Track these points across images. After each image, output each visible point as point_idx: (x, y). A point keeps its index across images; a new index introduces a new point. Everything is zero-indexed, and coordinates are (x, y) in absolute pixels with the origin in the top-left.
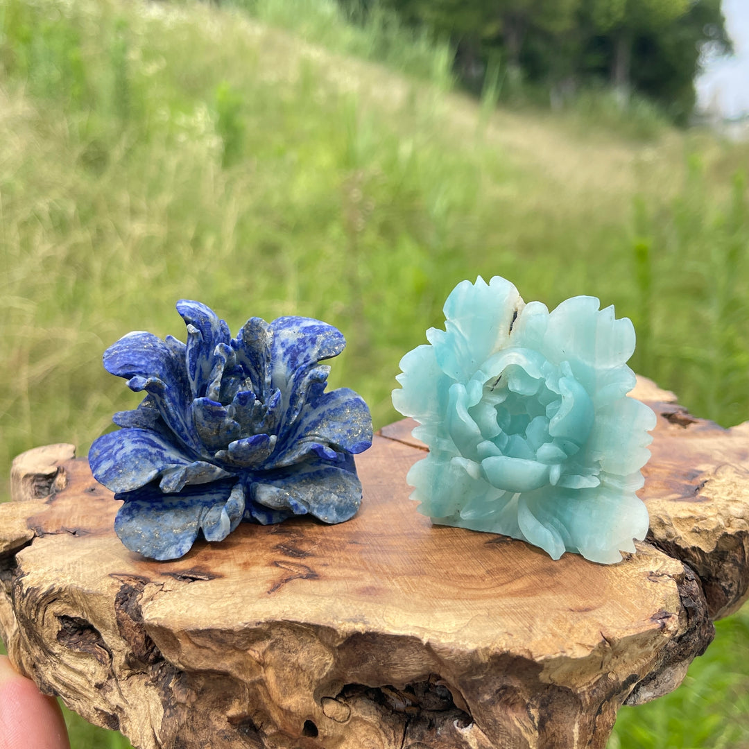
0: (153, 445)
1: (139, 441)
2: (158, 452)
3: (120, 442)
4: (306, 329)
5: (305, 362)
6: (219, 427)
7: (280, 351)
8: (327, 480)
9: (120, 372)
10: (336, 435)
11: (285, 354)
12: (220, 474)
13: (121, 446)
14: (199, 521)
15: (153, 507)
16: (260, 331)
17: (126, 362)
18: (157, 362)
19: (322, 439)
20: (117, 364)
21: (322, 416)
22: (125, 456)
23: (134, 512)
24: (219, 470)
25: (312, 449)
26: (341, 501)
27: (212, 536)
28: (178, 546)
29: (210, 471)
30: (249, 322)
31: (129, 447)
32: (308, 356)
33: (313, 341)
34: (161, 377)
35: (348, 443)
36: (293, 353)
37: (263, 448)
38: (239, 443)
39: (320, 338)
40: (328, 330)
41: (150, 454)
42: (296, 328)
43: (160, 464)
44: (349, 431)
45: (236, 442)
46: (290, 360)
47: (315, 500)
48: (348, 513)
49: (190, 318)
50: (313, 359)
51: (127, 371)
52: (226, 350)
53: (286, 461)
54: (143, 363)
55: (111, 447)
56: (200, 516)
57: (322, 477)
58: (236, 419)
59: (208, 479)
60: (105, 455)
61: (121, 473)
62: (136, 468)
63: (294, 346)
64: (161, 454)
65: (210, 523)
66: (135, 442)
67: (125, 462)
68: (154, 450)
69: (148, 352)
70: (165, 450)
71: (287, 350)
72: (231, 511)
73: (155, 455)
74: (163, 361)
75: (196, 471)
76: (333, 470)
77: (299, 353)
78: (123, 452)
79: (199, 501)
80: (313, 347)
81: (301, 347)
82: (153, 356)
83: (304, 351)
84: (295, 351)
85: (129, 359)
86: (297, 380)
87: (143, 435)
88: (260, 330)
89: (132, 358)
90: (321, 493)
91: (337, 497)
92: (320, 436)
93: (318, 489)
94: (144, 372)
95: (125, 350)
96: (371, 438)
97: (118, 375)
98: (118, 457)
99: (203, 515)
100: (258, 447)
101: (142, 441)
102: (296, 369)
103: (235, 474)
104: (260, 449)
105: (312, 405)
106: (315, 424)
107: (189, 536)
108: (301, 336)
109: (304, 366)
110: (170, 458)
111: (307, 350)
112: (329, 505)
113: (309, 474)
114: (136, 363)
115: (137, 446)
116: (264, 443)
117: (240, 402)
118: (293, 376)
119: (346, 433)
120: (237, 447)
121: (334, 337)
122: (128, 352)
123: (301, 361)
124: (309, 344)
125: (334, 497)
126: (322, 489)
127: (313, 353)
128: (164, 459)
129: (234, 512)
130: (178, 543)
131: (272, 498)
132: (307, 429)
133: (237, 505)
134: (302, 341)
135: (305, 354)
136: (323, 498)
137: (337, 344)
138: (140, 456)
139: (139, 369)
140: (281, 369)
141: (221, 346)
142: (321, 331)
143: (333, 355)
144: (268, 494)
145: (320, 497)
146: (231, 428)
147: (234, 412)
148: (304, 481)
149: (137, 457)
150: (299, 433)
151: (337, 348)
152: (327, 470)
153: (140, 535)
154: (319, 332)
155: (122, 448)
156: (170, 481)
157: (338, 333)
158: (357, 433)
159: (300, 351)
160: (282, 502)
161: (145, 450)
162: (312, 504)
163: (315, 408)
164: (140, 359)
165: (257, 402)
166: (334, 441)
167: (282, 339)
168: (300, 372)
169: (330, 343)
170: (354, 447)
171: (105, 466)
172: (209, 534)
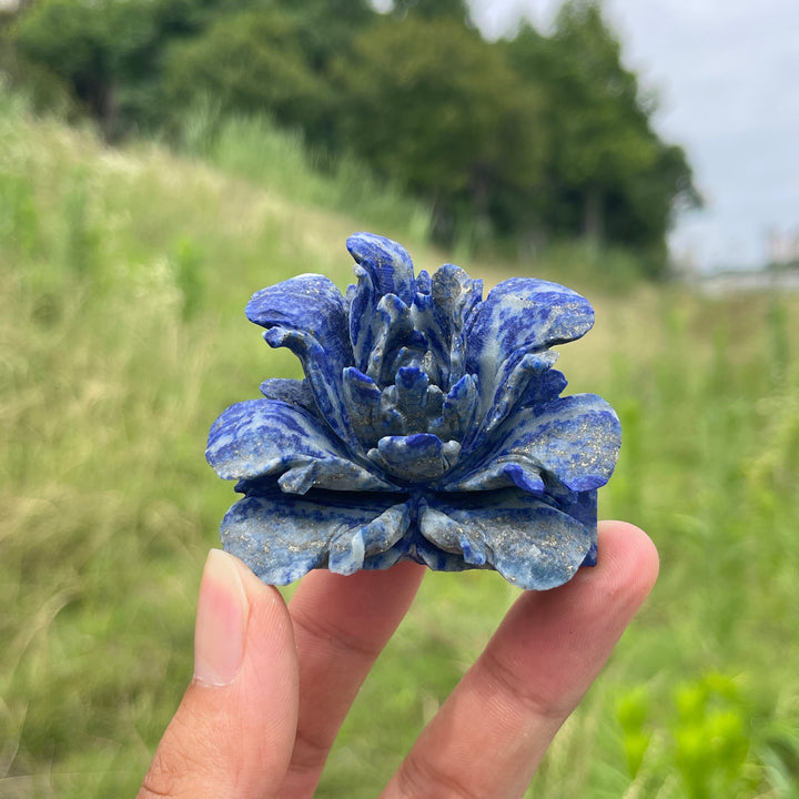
0: (292, 424)
1: (273, 417)
2: (293, 435)
3: (250, 414)
4: (540, 297)
5: (526, 344)
6: (371, 413)
7: (496, 324)
8: (536, 524)
9: (260, 318)
10: (553, 458)
11: (501, 329)
12: (369, 482)
13: (248, 419)
14: (328, 541)
15: (277, 510)
16: (453, 285)
17: (272, 307)
18: (317, 314)
19: (530, 461)
20: (262, 308)
21: (544, 428)
22: (249, 433)
23: (250, 511)
24: (365, 474)
25: (505, 471)
26: (544, 560)
27: (338, 565)
28: (287, 570)
29: (351, 474)
30: (440, 270)
31: (259, 421)
32: (533, 335)
33: (545, 314)
34: (316, 334)
35: (568, 473)
36: (513, 327)
37: (429, 454)
38: (392, 440)
39: (557, 311)
40: (571, 301)
41: (282, 437)
42: (526, 293)
43: (289, 452)
44: (576, 457)
45: (387, 439)
46: (506, 337)
47: (504, 548)
48: (552, 579)
49: (361, 255)
50: (539, 340)
51: (270, 318)
52: (396, 305)
53: (472, 483)
54: (295, 312)
55: (238, 419)
56: (332, 536)
57: (529, 518)
58: (400, 407)
59: (348, 485)
60: (227, 428)
61: (236, 455)
62: (256, 451)
63: (516, 318)
64: (297, 440)
65: (341, 547)
66: (268, 417)
67: (246, 442)
68: (288, 433)
69: (308, 300)
70: (307, 436)
71: (506, 324)
72: (372, 536)
73: (289, 439)
74: (326, 313)
75: (330, 470)
76: (550, 513)
77: (521, 329)
78: (248, 427)
79: (340, 516)
80: (543, 323)
81: (525, 321)
82: (312, 305)
83: (528, 327)
84: (515, 326)
85: (277, 304)
86: (509, 368)
87: (286, 411)
88: (455, 284)
89: (282, 303)
90: (517, 541)
91: (539, 552)
92: (530, 457)
93: (515, 534)
94: (292, 324)
95: (280, 292)
96: (610, 474)
97: (257, 322)
98: (240, 433)
99: (335, 536)
100: (421, 452)
101: (278, 419)
102: (511, 352)
103: (399, 489)
104: (425, 456)
105: (534, 411)
106: (530, 439)
107: (307, 559)
108: (529, 305)
109: (523, 348)
110: (308, 448)
111: (534, 327)
112: (524, 561)
113: (512, 510)
114: (285, 310)
115: (269, 423)
116: (432, 448)
117: (404, 383)
118: (505, 363)
119: (569, 458)
120: (390, 445)
121: (579, 312)
122: (282, 295)
123: (520, 340)
124: (538, 318)
125: (534, 552)
126: (521, 535)
127: (541, 332)
128: (299, 447)
129: (377, 540)
130: (288, 566)
131: (439, 532)
132: (517, 443)
133: (383, 530)
134: (529, 313)
135: (529, 332)
136: (518, 548)
137: (579, 323)
138: (266, 437)
139: (287, 319)
140: (493, 351)
141: (389, 298)
142: (561, 301)
143: (568, 337)
144: (435, 524)
145: (512, 547)
146: (389, 419)
147: (398, 397)
148: (499, 519)
149: (262, 437)
150: (504, 447)
151: (577, 328)
152: (540, 511)
153: (246, 543)
154: (556, 303)
155: (250, 422)
156: (294, 478)
157: (586, 307)
158: (588, 461)
159: (522, 327)
160: (452, 541)
161: (276, 430)
162: (498, 553)
163: (537, 416)
164: (292, 307)
165: (434, 388)
166: (548, 467)
167: (503, 306)
168: (515, 357)
169: (569, 321)
170: (576, 481)
171: (223, 441)
172: (335, 562)
